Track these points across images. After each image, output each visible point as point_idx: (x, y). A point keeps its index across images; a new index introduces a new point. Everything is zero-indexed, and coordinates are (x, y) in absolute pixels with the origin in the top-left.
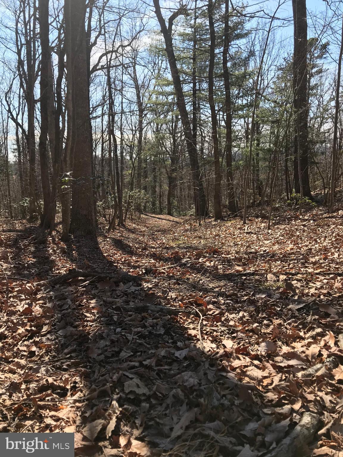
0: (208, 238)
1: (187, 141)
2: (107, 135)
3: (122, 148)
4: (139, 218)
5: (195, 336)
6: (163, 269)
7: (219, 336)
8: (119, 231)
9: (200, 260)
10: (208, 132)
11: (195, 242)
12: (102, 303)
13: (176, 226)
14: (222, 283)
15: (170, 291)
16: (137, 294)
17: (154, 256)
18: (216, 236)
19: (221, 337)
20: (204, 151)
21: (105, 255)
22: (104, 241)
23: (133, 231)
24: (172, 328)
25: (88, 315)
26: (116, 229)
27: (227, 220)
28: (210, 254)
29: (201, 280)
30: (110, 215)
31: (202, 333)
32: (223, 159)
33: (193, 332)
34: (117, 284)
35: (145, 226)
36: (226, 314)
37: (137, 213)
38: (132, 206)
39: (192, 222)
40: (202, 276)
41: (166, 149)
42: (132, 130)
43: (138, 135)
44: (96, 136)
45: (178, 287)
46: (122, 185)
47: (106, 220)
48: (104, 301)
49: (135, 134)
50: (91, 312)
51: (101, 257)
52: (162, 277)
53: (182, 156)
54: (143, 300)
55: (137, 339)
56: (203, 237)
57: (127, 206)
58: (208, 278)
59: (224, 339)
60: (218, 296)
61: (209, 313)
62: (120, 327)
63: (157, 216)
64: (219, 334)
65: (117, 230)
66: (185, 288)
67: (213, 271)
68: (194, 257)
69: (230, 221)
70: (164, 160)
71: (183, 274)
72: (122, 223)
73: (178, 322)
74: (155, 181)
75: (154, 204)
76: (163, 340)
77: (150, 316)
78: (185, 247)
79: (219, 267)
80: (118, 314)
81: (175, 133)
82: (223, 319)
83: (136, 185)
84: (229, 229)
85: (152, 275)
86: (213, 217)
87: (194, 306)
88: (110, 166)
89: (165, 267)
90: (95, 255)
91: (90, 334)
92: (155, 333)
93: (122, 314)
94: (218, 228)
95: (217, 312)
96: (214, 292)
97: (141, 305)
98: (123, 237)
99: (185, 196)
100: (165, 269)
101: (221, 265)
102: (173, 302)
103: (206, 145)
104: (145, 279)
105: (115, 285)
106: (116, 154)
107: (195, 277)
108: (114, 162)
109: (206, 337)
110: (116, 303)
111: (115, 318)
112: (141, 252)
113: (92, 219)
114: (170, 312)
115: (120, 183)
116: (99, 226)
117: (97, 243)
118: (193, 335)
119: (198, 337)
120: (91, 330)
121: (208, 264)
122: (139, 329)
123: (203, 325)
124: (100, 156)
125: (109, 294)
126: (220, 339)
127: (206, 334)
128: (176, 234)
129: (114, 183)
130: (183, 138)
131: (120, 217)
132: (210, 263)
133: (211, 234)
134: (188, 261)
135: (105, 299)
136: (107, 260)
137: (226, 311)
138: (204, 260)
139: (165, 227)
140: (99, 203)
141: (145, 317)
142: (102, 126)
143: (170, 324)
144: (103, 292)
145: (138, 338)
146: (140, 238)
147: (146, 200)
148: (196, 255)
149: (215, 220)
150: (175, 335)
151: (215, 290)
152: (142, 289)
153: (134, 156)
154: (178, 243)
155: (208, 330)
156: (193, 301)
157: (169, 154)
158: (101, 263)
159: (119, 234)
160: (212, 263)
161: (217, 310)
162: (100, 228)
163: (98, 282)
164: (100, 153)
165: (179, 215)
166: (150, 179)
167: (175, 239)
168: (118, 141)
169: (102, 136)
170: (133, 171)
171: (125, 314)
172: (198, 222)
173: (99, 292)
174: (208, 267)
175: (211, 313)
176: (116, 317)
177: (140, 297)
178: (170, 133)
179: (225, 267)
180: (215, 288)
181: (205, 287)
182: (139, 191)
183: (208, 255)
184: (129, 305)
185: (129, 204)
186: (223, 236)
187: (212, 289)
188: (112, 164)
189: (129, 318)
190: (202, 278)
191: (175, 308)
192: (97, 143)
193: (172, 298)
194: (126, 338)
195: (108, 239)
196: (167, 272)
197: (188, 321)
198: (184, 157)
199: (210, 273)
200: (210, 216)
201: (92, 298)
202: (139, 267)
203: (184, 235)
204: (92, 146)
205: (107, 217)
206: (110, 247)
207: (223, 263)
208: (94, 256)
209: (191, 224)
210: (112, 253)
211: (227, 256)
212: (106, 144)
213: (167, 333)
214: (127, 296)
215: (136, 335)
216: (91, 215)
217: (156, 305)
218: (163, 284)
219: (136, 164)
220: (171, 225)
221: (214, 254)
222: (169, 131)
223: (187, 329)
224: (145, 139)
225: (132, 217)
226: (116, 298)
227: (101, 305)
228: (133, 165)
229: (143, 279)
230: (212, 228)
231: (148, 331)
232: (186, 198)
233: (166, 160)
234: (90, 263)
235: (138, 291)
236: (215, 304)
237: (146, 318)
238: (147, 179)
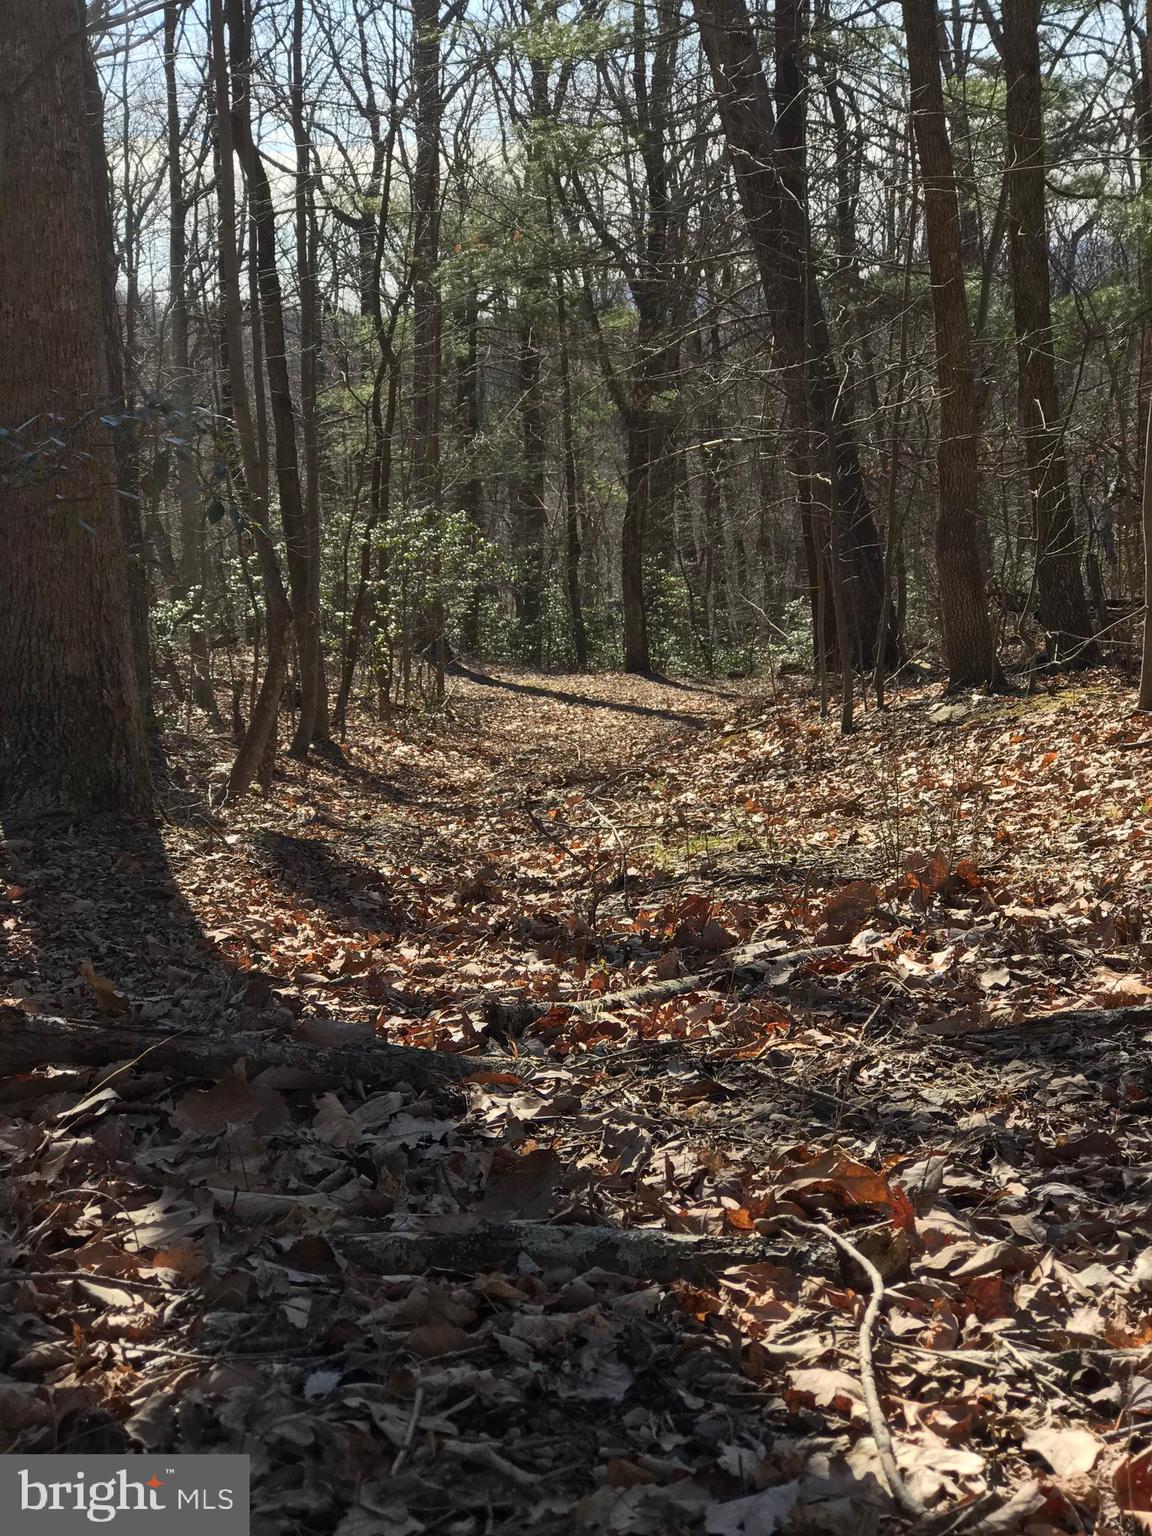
0: (910, 813)
1: (743, 165)
2: (205, 151)
3: (309, 238)
4: (436, 699)
5: (841, 1406)
6: (608, 1009)
7: (1003, 1405)
8: (299, 790)
9: (859, 945)
10: (885, 103)
11: (817, 838)
12: (204, 1218)
13: (688, 742)
14: (1011, 1079)
15: (660, 1140)
16: (435, 1166)
17: (543, 934)
18: (961, 791)
19: (1016, 1413)
20: (862, 233)
21: (219, 936)
22: (208, 849)
23: (396, 787)
24: (680, 1360)
25: (116, 1296)
26: (280, 776)
27: (1033, 691)
28: (922, 904)
29: (869, 1063)
30: (238, 687)
31: (883, 1385)
32: (986, 280)
33: (825, 1385)
34: (301, 1102)
35: (476, 752)
36: (1048, 1263)
37: (422, 672)
38: (383, 622)
39: (795, 713)
40: (871, 1035)
41: (600, 226)
42: (370, 112)
43: (411, 141)
44: (134, 159)
45: (711, 1114)
46: (312, 480)
47: (216, 722)
48: (218, 1211)
49: (390, 139)
50: (135, 1277)
51: (192, 953)
52: (601, 1052)
53: (711, 276)
54: (480, 1196)
55: (449, 1436)
56: (871, 805)
57: (355, 621)
58: (917, 1048)
59: (1041, 1422)
60: (987, 1155)
61: (927, 1260)
62: (324, 1367)
63: (556, 684)
64: (1002, 1389)
65: (292, 781)
66: (763, 1118)
67: (946, 1006)
68: (813, 924)
69: (1053, 691)
70: (590, 307)
71: (742, 1030)
72: (321, 737)
73: (726, 1324)
74: (536, 450)
75: (530, 604)
76: (622, 1435)
77: (531, 1291)
78: (755, 871)
79: (987, 981)
80: (314, 1289)
81: (660, 124)
82: (1025, 1295)
83: (406, 479)
84: (1043, 750)
85: (533, 1044)
86: (933, 676)
87: (824, 1221)
88: (230, 357)
89: (620, 996)
90: (150, 938)
91: (134, 1411)
92: (564, 1394)
93: (341, 1284)
94: (971, 745)
95: (983, 1255)
96: (959, 1136)
97: (466, 1223)
98: (333, 825)
99: (739, 544)
100: (618, 1005)
101: (997, 967)
102: (682, 1202)
103: (871, 193)
104: (488, 1068)
105: (286, 1111)
106: (267, 282)
107: (826, 1047)
108: (255, 332)
109: (911, 1410)
110: (298, 1220)
111: (298, 1312)
112: (452, 913)
113: (122, 704)
114: (662, 1263)
115: (303, 475)
116: (172, 762)
117: (160, 865)
118: (824, 1399)
119: (858, 1410)
120: (138, 1387)
121: (908, 964)
122: (462, 1373)
123: (892, 1337)
124: (163, 298)
125: (252, 1165)
126: (1008, 1422)
127: (914, 1392)
128: (690, 796)
129: (258, 468)
130: (715, 152)
131: (307, 699)
132: (924, 959)
133: (926, 781)
134: (778, 952)
135: (223, 1195)
136: (233, 969)
137: (1045, 1250)
138: (887, 942)
139: (612, 756)
140: (165, 610)
141: (495, 1298)
142: (172, 97)
143: (669, 1338)
144: (214, 1153)
145: (452, 1428)
146: (442, 831)
147: (475, 574)
148: (829, 915)
149: (951, 695)
150: (699, 1403)
151: (963, 1123)
152: (472, 1133)
153: (390, 285)
154: (699, 846)
155: (922, 1368)
156: (814, 1188)
157: (626, 267)
158: (196, 984)
159: (302, 810)
160: (939, 959)
161: (980, 1243)
162: (179, 774)
163: (177, 1096)
164: (165, 276)
165: (707, 673)
166: (499, 432)
167: (683, 823)
168: (282, 188)
169: (173, 160)
170: (386, 387)
171: (361, 1287)
172: (835, 710)
173: (187, 1155)
174: (913, 982)
175: (941, 1259)
176: (305, 1303)
177: (457, 1182)
178: (627, 125)
179: (1023, 980)
180: (960, 1110)
181: (894, 1107)
182: (430, 521)
183: (907, 911)
184: (386, 1226)
185: (364, 605)
186: (1010, 790)
187: (944, 1118)
188: (247, 351)
189: (391, 1308)
190: (873, 1050)
191: (693, 1238)
192: (142, 210)
193: (672, 1182)
194: (376, 1431)
195: (231, 839)
196: (638, 1024)
197: (786, 1315)
198: (727, 278)
199: (927, 1020)
200: (913, 671)
201: (137, 1194)
202: (443, 1000)
203: (742, 800)
204: (110, 232)
205: (223, 698)
206: (249, 883)
207: (1009, 953)
208: (145, 945)
209: (786, 728)
210: (260, 925)
211: (1040, 913)
212: (203, 213)
213: (650, 1391)
214: (374, 1177)
215: (445, 1405)
216: (118, 682)
217: (568, 1220)
218: (609, 1098)
219: (405, 340)
220: (656, 739)
221: (949, 902)
222: (621, 105)
223: (779, 1363)
224: (460, 167)
225: (384, 696)
226: (297, 1192)
227: (198, 1234)
228: (386, 344)
229: (477, 1068)
230: (931, 744)
231: (518, 1382)
232: (751, 552)
233: (607, 304)
234: (121, 987)
235: (444, 1141)
236: (968, 1211)
237: (507, 1304)
238: (480, 439)
